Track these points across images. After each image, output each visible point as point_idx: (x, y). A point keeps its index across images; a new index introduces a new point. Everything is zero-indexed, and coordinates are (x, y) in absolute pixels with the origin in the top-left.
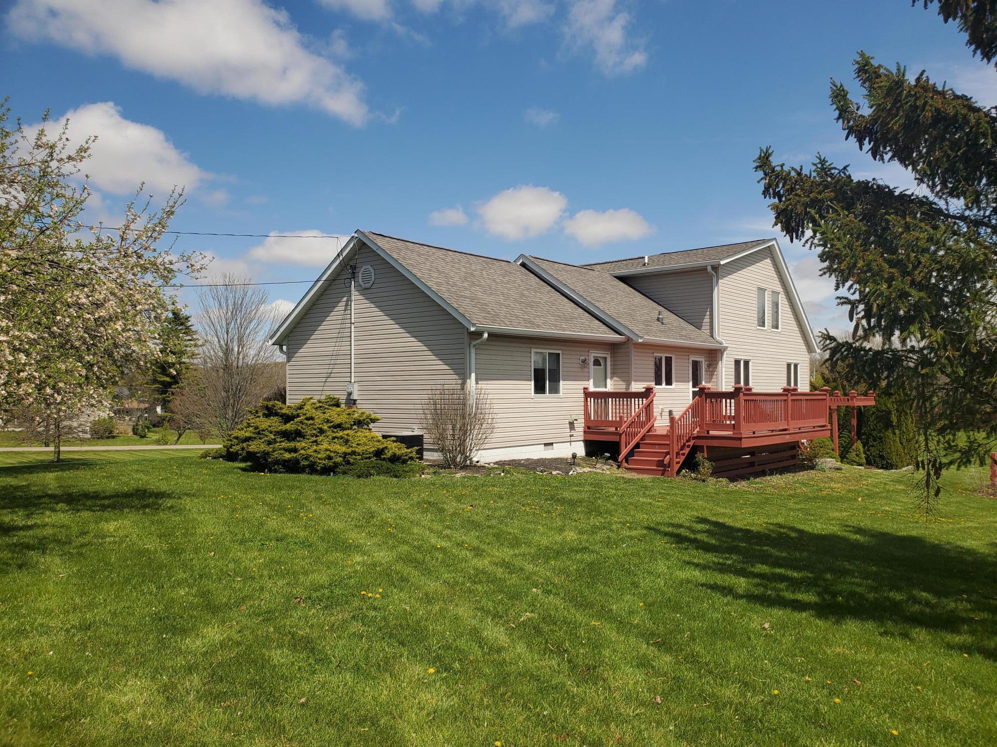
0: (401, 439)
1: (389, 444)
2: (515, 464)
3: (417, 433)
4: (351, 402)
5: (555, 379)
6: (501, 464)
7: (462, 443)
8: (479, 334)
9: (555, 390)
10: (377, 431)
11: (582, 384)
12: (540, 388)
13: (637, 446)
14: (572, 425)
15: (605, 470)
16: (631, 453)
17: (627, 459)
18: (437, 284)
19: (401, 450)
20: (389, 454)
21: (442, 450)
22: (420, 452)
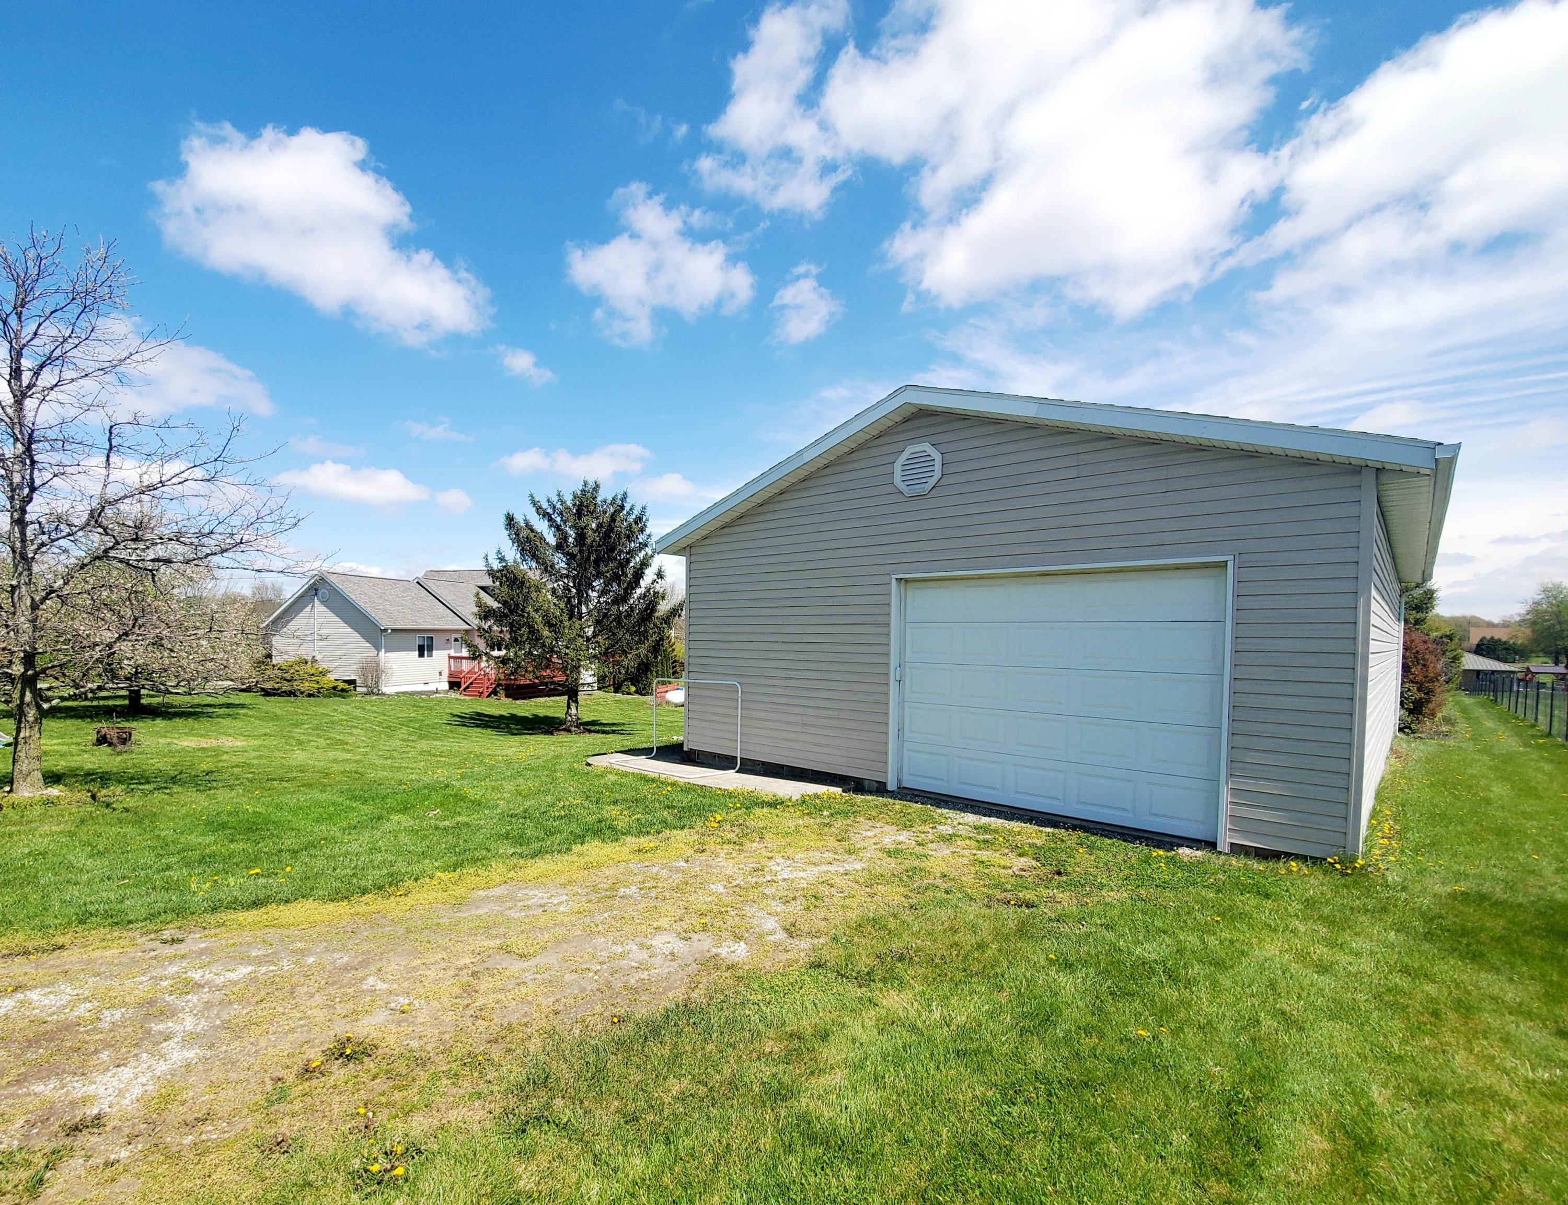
0: (345, 681)
1: (339, 683)
2: (404, 693)
3: (352, 678)
4: (314, 661)
5: (430, 649)
6: (398, 694)
7: (377, 683)
8: (386, 630)
9: (430, 655)
10: (331, 677)
11: (447, 652)
12: (421, 655)
13: (471, 683)
14: (440, 674)
15: (453, 695)
16: (468, 687)
17: (464, 690)
18: (365, 603)
19: (346, 686)
20: (339, 688)
21: (366, 686)
22: (355, 687)
